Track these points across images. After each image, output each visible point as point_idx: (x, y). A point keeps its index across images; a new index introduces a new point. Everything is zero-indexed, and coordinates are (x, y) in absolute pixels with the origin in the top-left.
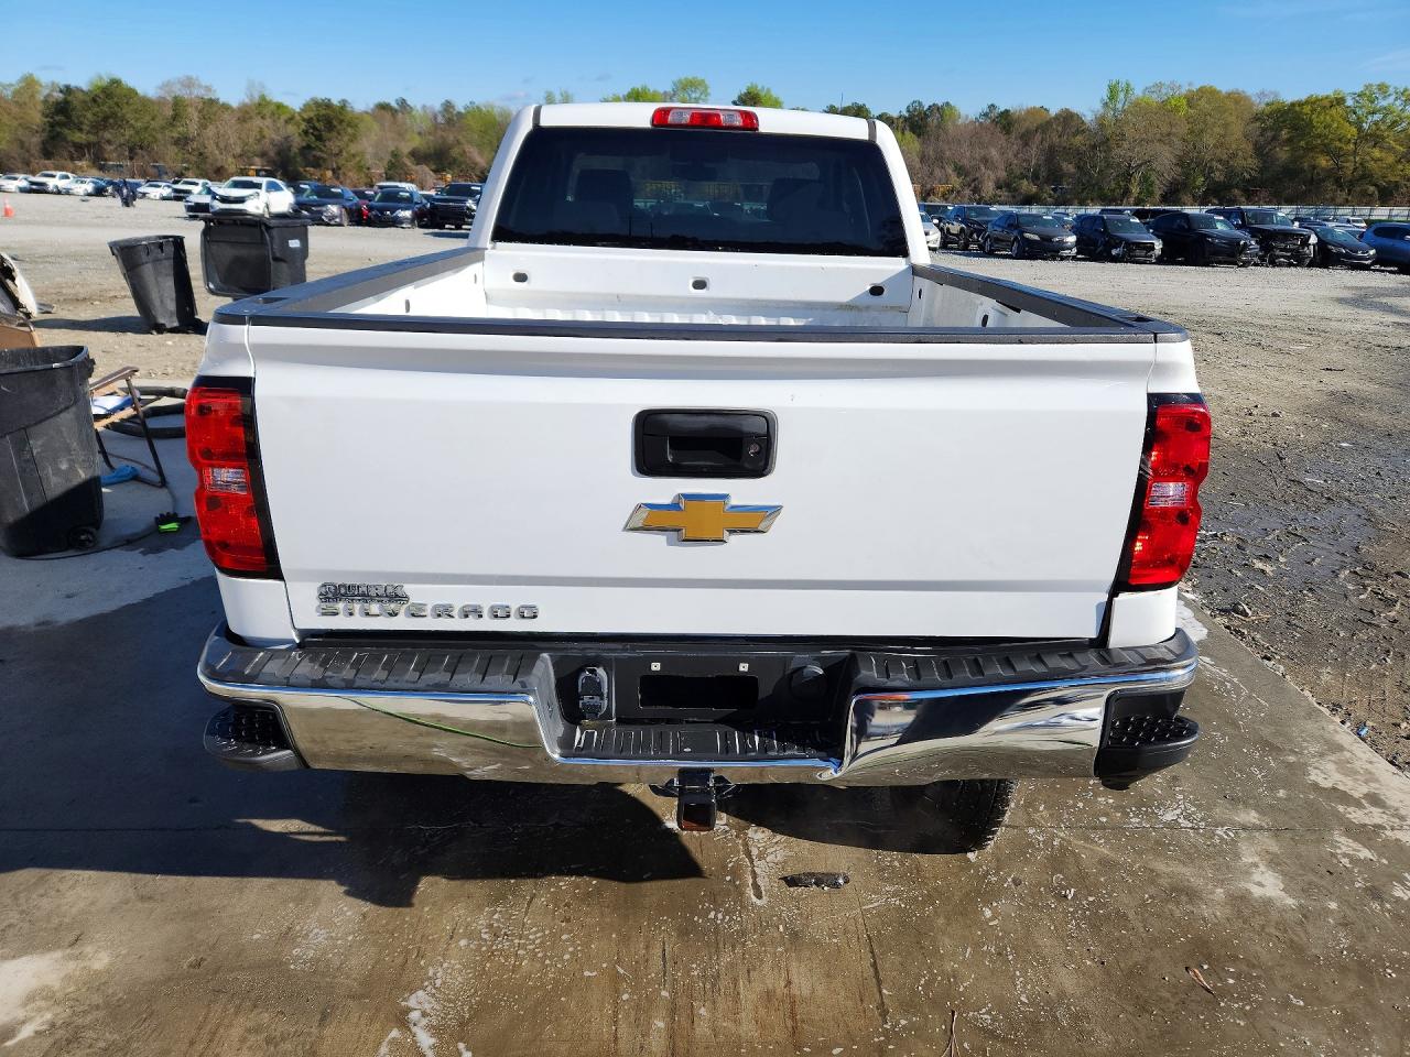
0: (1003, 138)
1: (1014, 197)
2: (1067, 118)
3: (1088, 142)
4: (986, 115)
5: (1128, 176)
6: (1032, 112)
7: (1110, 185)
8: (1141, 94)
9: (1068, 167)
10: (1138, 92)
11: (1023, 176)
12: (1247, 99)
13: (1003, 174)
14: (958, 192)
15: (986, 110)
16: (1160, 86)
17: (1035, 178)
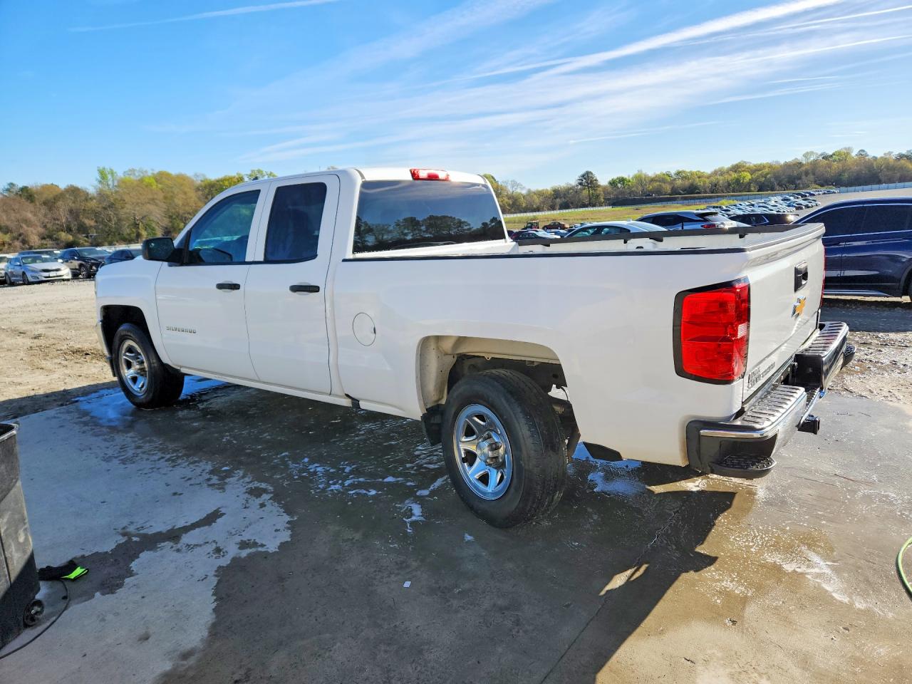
0: (31, 205)
1: (58, 244)
2: (74, 191)
3: (100, 206)
4: (8, 190)
5: (136, 225)
6: (45, 187)
7: (126, 231)
8: (122, 176)
9: (89, 222)
10: (120, 173)
11: (58, 230)
12: (188, 178)
13: (41, 230)
14: (10, 244)
15: (7, 187)
16: (133, 171)
17: (69, 230)
